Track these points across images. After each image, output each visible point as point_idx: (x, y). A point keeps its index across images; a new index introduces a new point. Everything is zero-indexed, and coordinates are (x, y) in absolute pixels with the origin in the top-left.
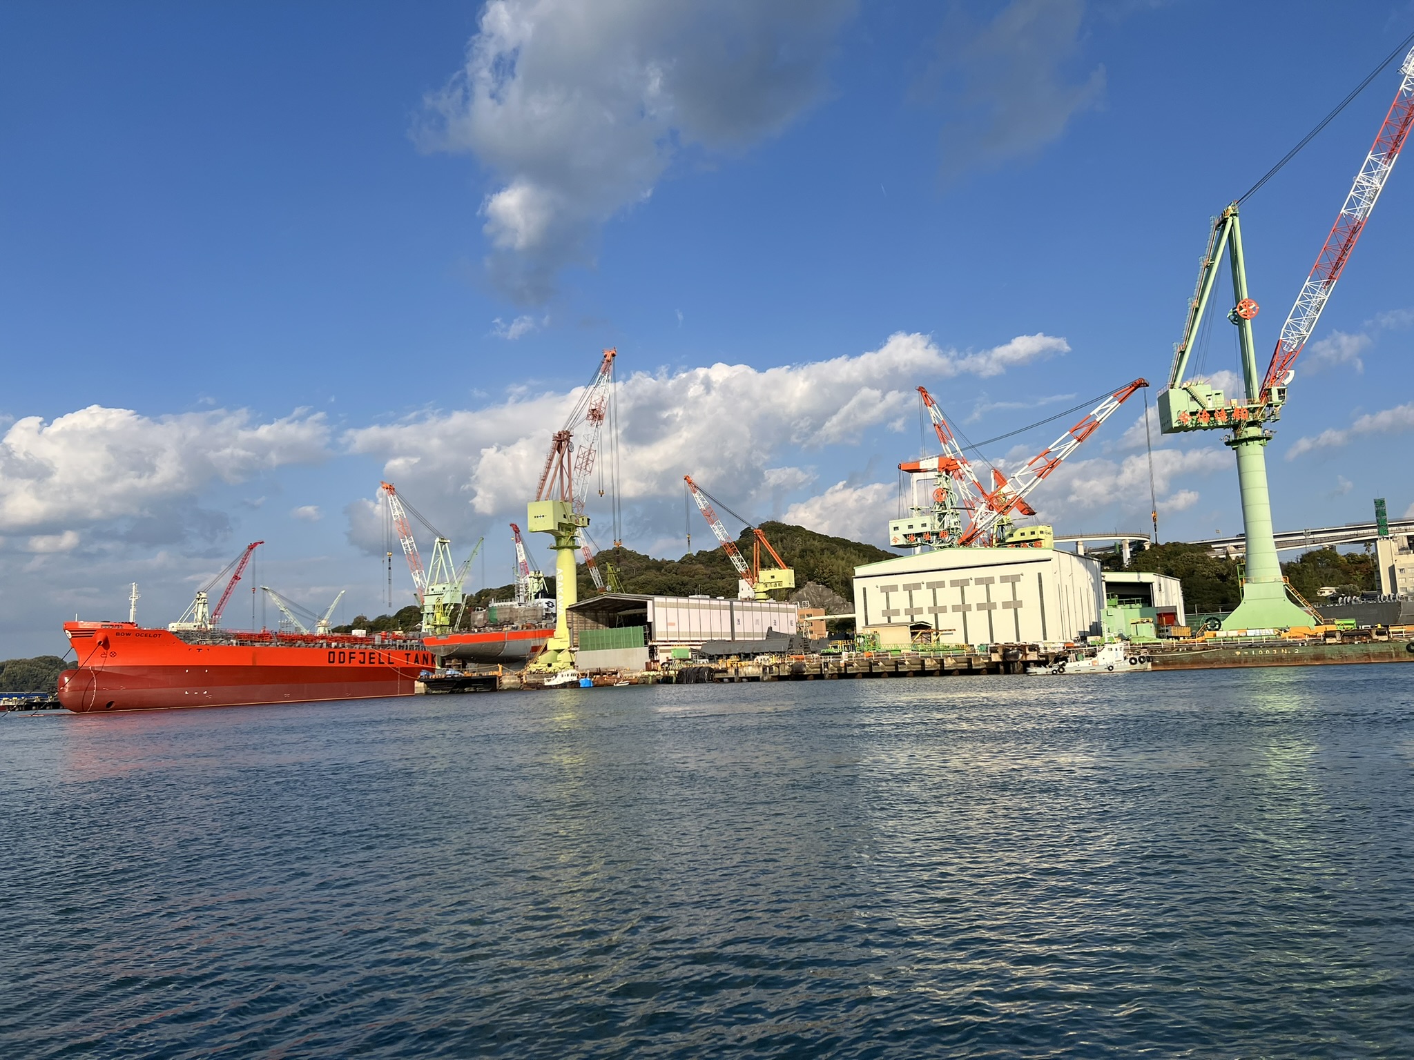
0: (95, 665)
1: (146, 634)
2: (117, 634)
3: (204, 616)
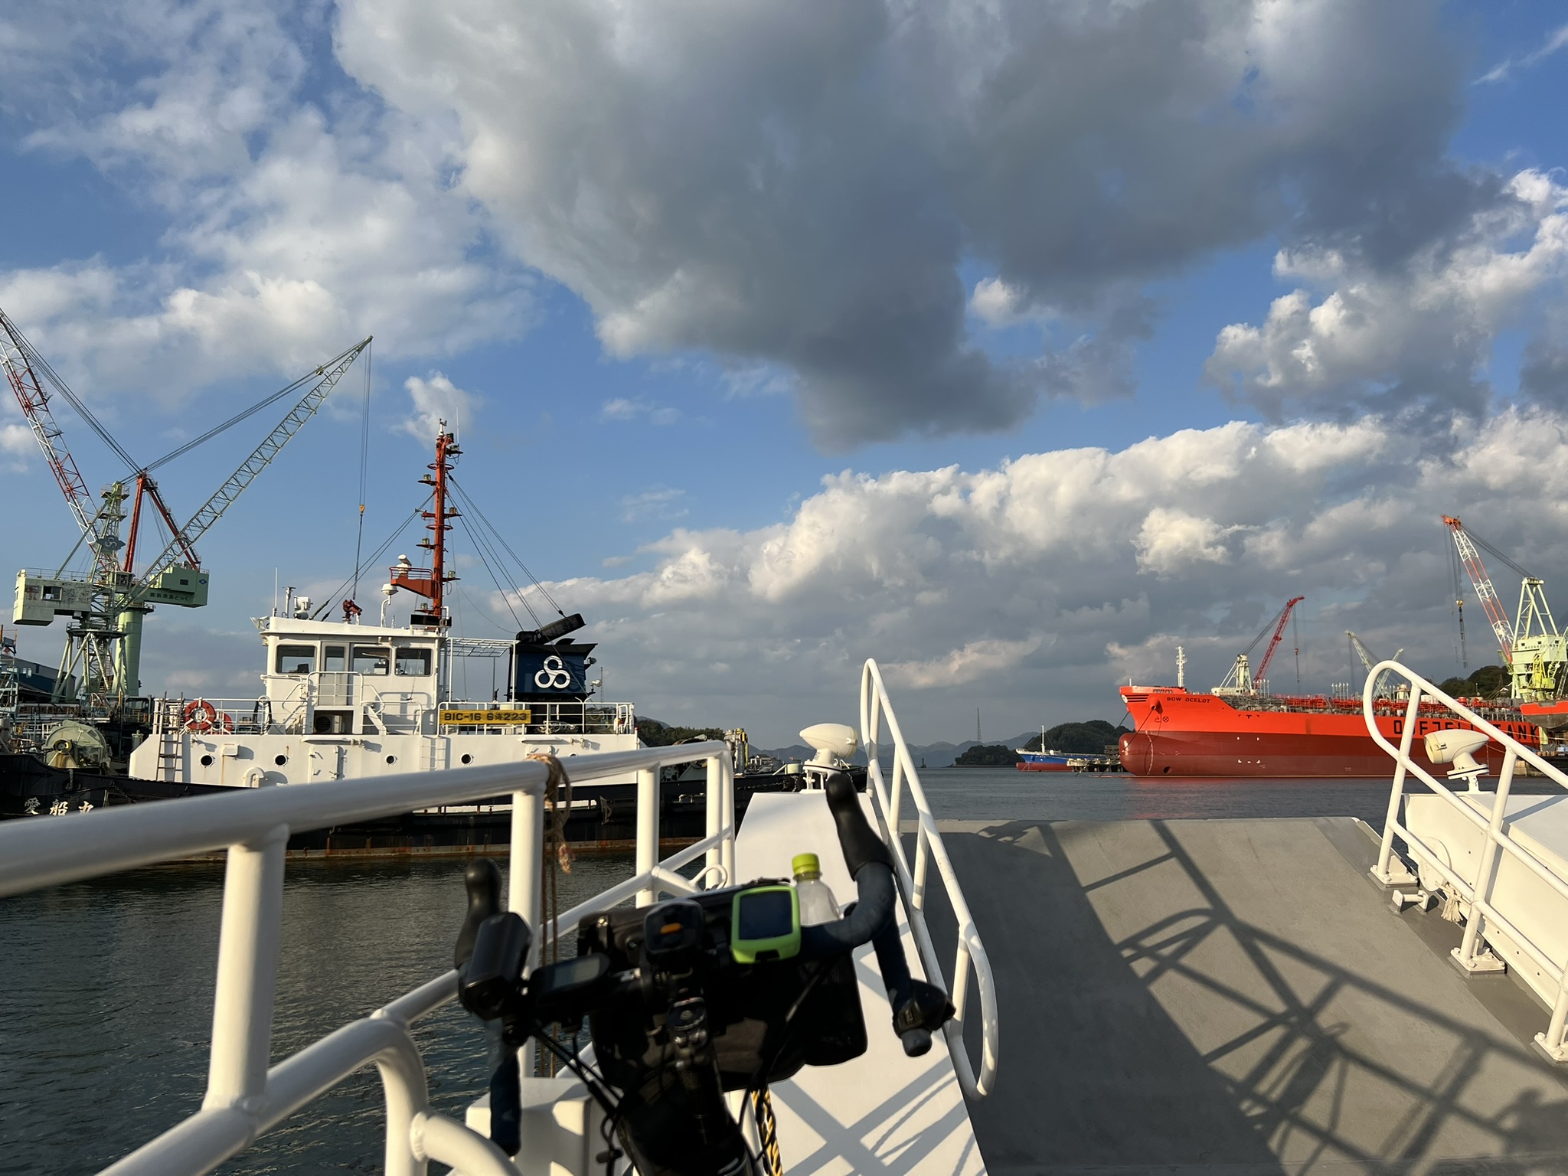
0: (1151, 730)
1: (1195, 699)
2: (1169, 699)
3: (1246, 680)
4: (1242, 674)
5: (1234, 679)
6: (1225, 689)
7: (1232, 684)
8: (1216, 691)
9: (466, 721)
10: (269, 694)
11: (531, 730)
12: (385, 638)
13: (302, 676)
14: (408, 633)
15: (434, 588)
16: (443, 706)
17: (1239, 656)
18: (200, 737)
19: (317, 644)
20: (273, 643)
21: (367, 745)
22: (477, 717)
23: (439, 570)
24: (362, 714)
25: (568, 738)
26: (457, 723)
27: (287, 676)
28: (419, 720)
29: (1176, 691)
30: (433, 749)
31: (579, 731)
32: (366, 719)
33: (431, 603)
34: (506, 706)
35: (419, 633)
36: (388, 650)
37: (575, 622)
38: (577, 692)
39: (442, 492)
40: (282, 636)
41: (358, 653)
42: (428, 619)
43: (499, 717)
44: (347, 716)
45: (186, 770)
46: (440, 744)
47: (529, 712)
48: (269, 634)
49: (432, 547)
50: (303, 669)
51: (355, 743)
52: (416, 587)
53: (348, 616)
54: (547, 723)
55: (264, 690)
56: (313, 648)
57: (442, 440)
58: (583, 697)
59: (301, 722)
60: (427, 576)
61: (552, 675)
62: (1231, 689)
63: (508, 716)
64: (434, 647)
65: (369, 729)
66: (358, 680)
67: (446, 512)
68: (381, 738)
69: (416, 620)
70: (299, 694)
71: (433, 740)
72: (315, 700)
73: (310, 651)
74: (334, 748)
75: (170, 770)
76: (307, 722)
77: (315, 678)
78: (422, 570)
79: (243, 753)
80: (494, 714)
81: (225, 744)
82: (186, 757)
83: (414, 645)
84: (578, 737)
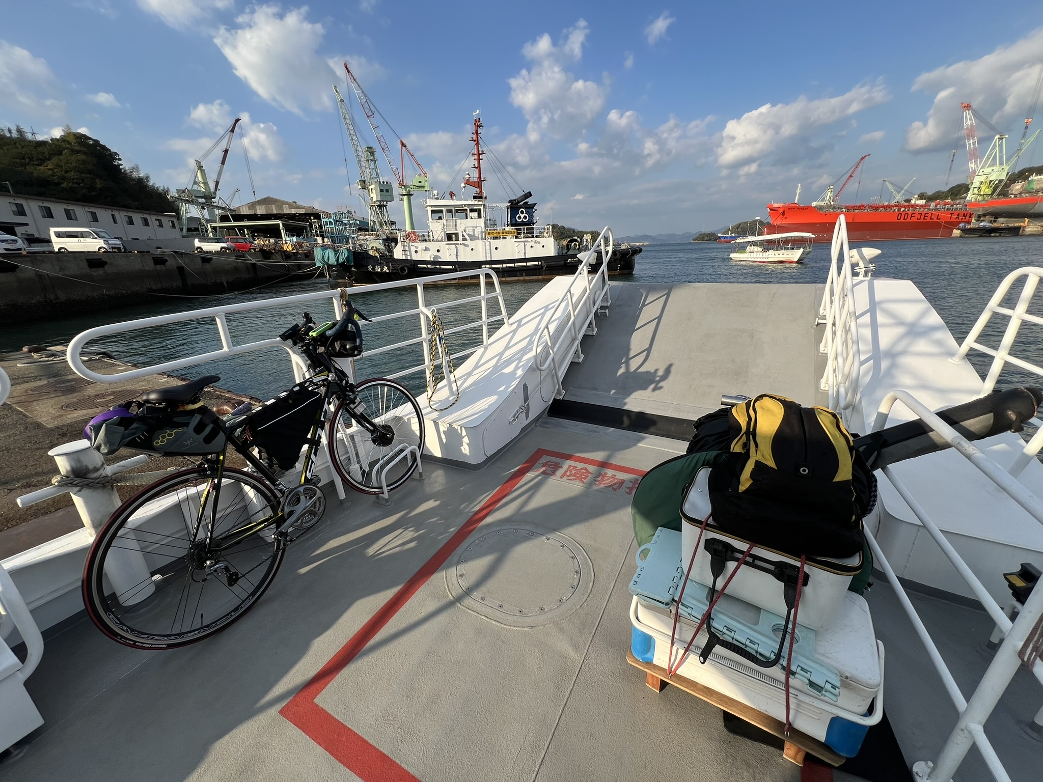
0: (778, 223)
1: (802, 208)
2: (789, 209)
3: (830, 198)
4: (829, 194)
5: (824, 198)
6: (819, 203)
7: (823, 200)
8: (814, 204)
9: (495, 235)
10: (431, 227)
11: (516, 237)
12: (465, 205)
13: (440, 221)
14: (472, 203)
15: (479, 184)
16: (487, 230)
17: (829, 186)
18: (413, 244)
19: (443, 209)
20: (429, 209)
21: (464, 245)
22: (499, 233)
23: (480, 177)
24: (461, 234)
25: (529, 240)
26: (492, 236)
27: (435, 221)
28: (480, 236)
29: (795, 205)
30: (485, 245)
31: (533, 237)
32: (463, 236)
33: (478, 190)
34: (508, 229)
35: (476, 203)
36: (466, 209)
37: (528, 194)
38: (531, 223)
39: (478, 144)
40: (432, 206)
41: (457, 211)
42: (478, 197)
43: (506, 233)
44: (457, 234)
45: (411, 255)
46: (488, 243)
47: (516, 230)
48: (427, 206)
49: (477, 168)
50: (440, 218)
51: (461, 244)
52: (473, 184)
53: (451, 197)
54: (522, 235)
55: (429, 227)
56: (442, 210)
57: (476, 121)
58: (533, 224)
59: (442, 237)
60: (476, 180)
61: (522, 216)
62: (821, 202)
63: (509, 232)
64: (482, 208)
65: (464, 239)
66: (458, 221)
67: (480, 153)
68: (468, 242)
69: (475, 197)
70: (440, 227)
71: (485, 242)
72: (446, 230)
73: (441, 211)
74: (454, 246)
75: (406, 255)
76: (445, 238)
77: (445, 221)
78: (474, 177)
79: (426, 249)
80: (504, 231)
81: (421, 246)
82: (410, 251)
83: (475, 208)
84: (533, 239)
